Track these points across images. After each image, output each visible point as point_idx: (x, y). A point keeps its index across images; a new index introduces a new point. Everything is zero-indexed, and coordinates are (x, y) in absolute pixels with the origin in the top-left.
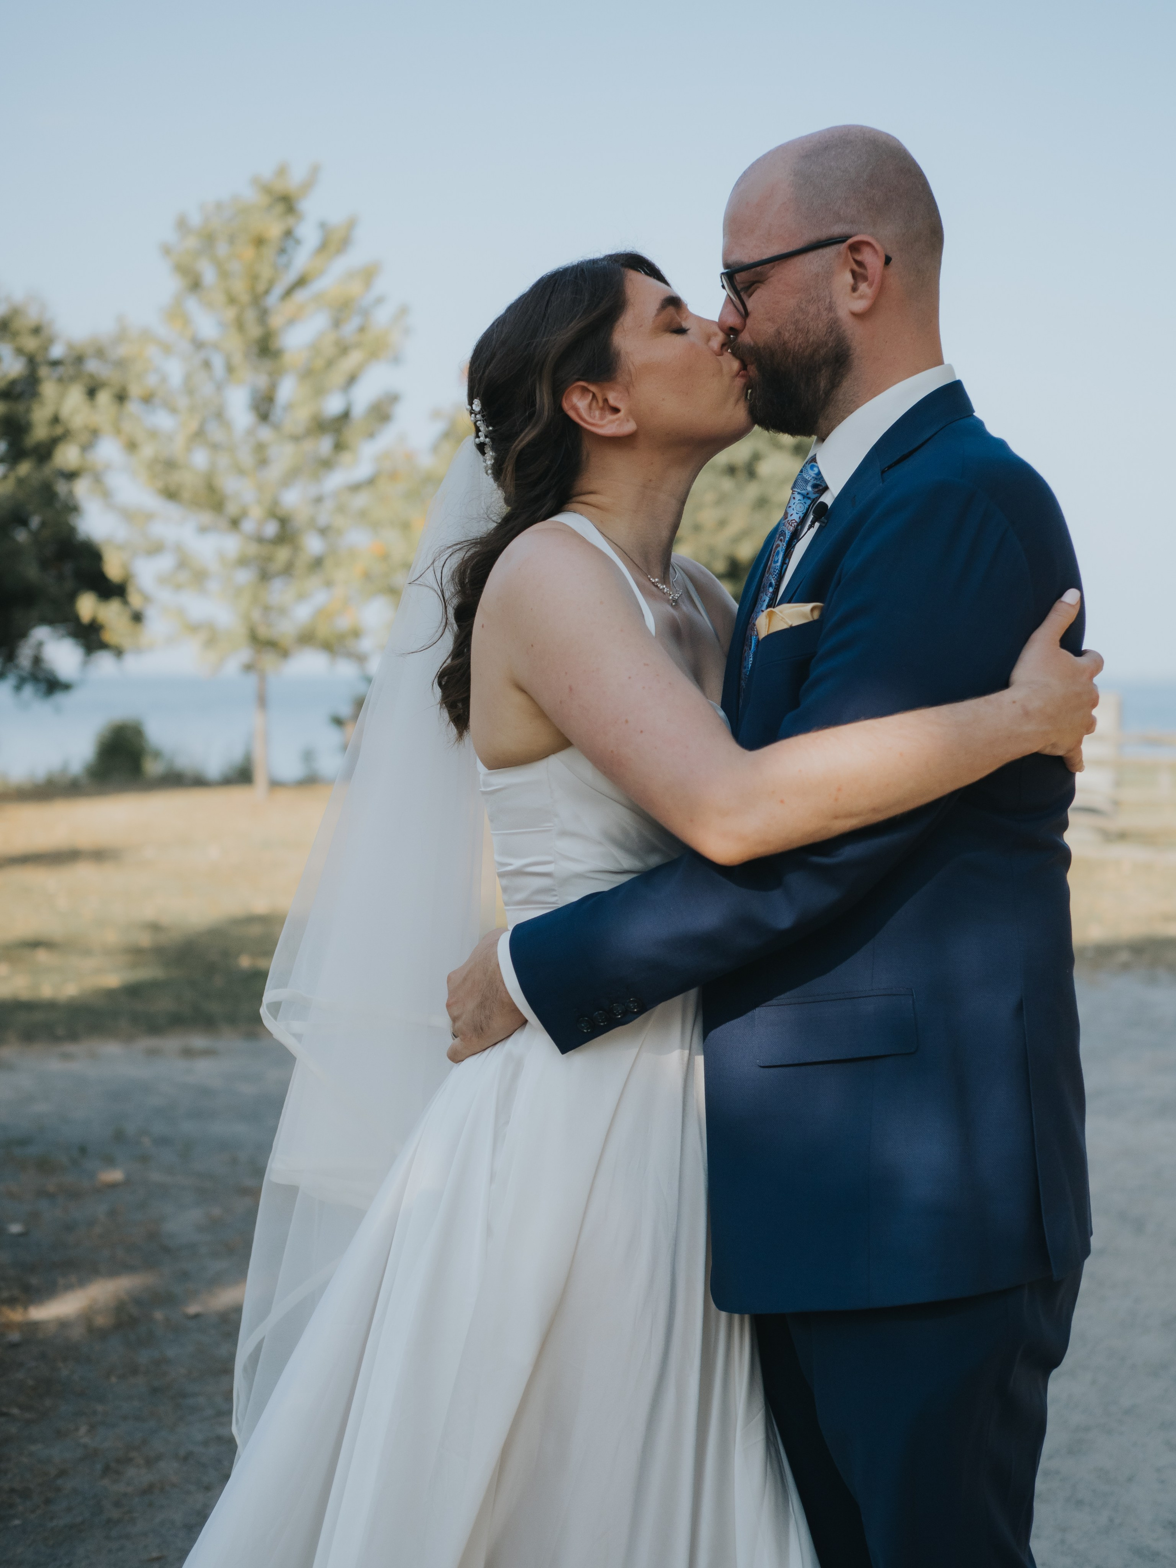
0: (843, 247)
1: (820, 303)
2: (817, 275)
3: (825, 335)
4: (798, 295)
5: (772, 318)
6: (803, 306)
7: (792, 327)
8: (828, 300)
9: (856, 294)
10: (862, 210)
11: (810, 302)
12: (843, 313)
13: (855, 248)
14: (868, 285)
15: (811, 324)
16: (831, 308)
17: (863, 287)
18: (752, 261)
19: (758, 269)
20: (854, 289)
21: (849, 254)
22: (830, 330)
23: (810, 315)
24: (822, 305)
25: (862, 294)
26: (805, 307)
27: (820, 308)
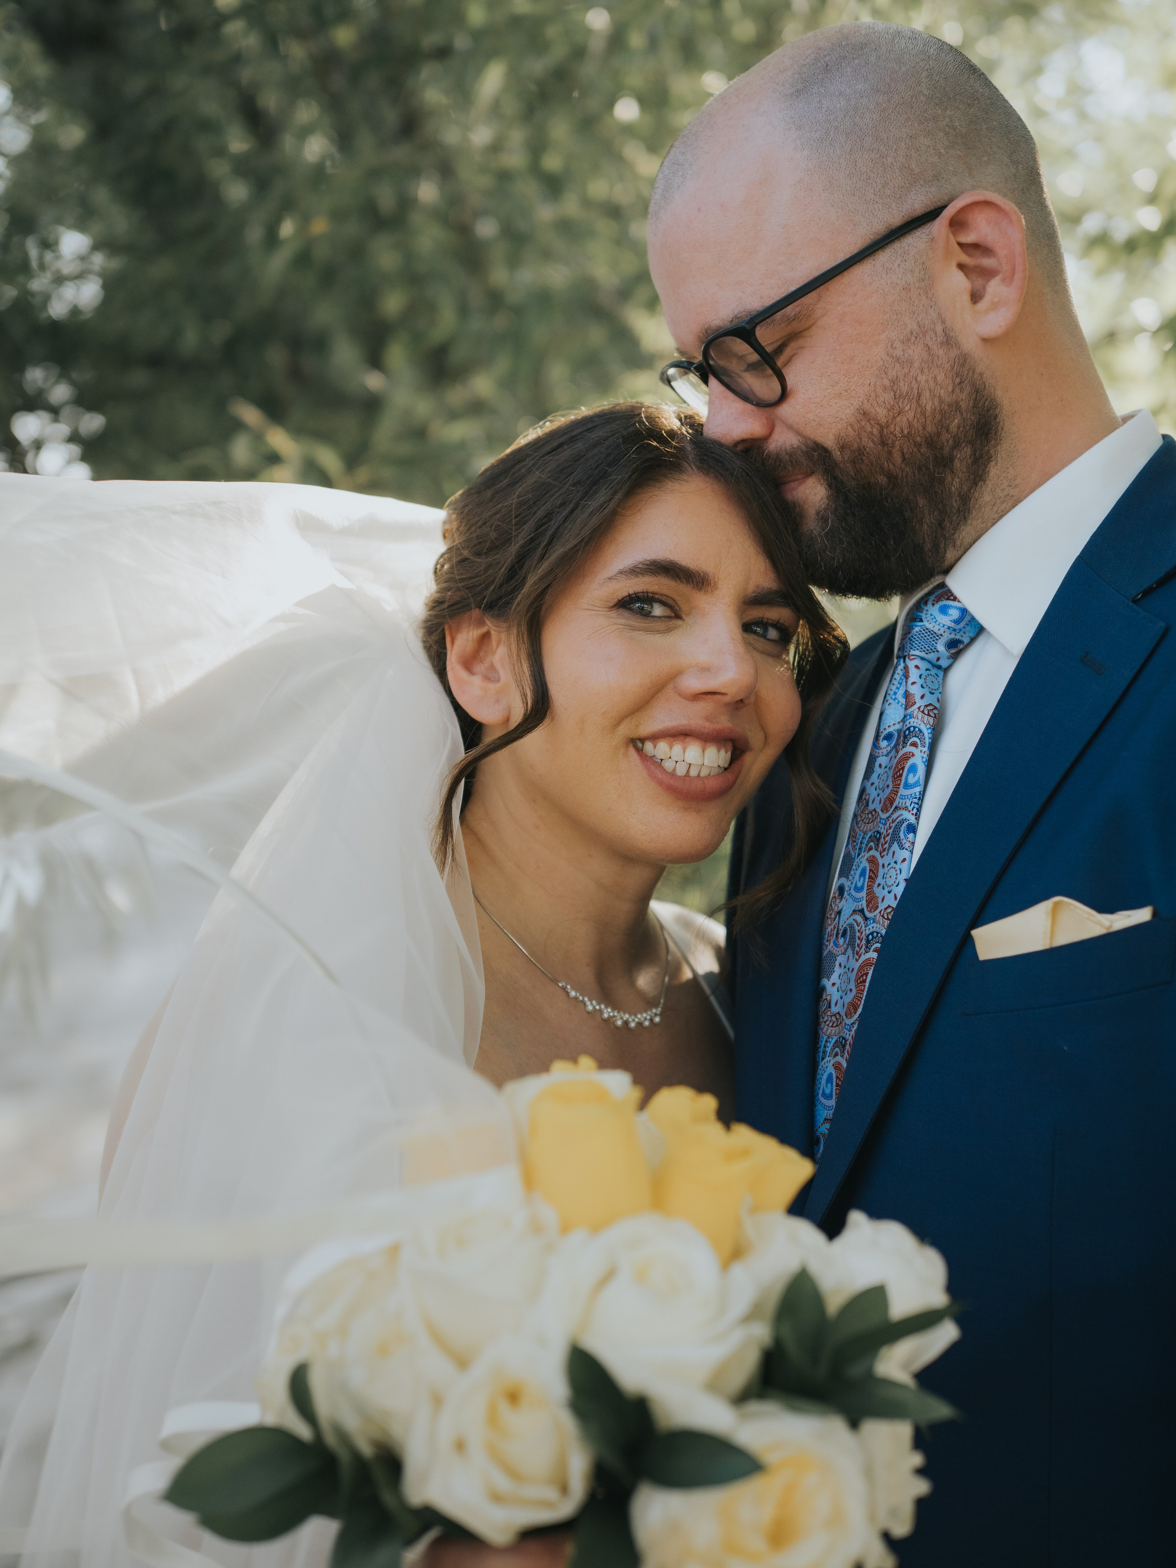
0: (940, 226)
1: (928, 338)
2: (907, 289)
3: (953, 391)
4: (883, 336)
5: (846, 391)
6: (899, 353)
7: (888, 397)
8: (939, 328)
9: (982, 305)
10: (943, 151)
11: (909, 340)
12: (970, 344)
13: (957, 224)
14: (1003, 280)
15: (922, 378)
16: (949, 341)
17: (995, 288)
18: (768, 302)
19: (790, 310)
20: (975, 297)
21: (951, 236)
22: (958, 380)
23: (916, 365)
24: (931, 339)
25: (996, 300)
26: (902, 353)
27: (930, 344)
